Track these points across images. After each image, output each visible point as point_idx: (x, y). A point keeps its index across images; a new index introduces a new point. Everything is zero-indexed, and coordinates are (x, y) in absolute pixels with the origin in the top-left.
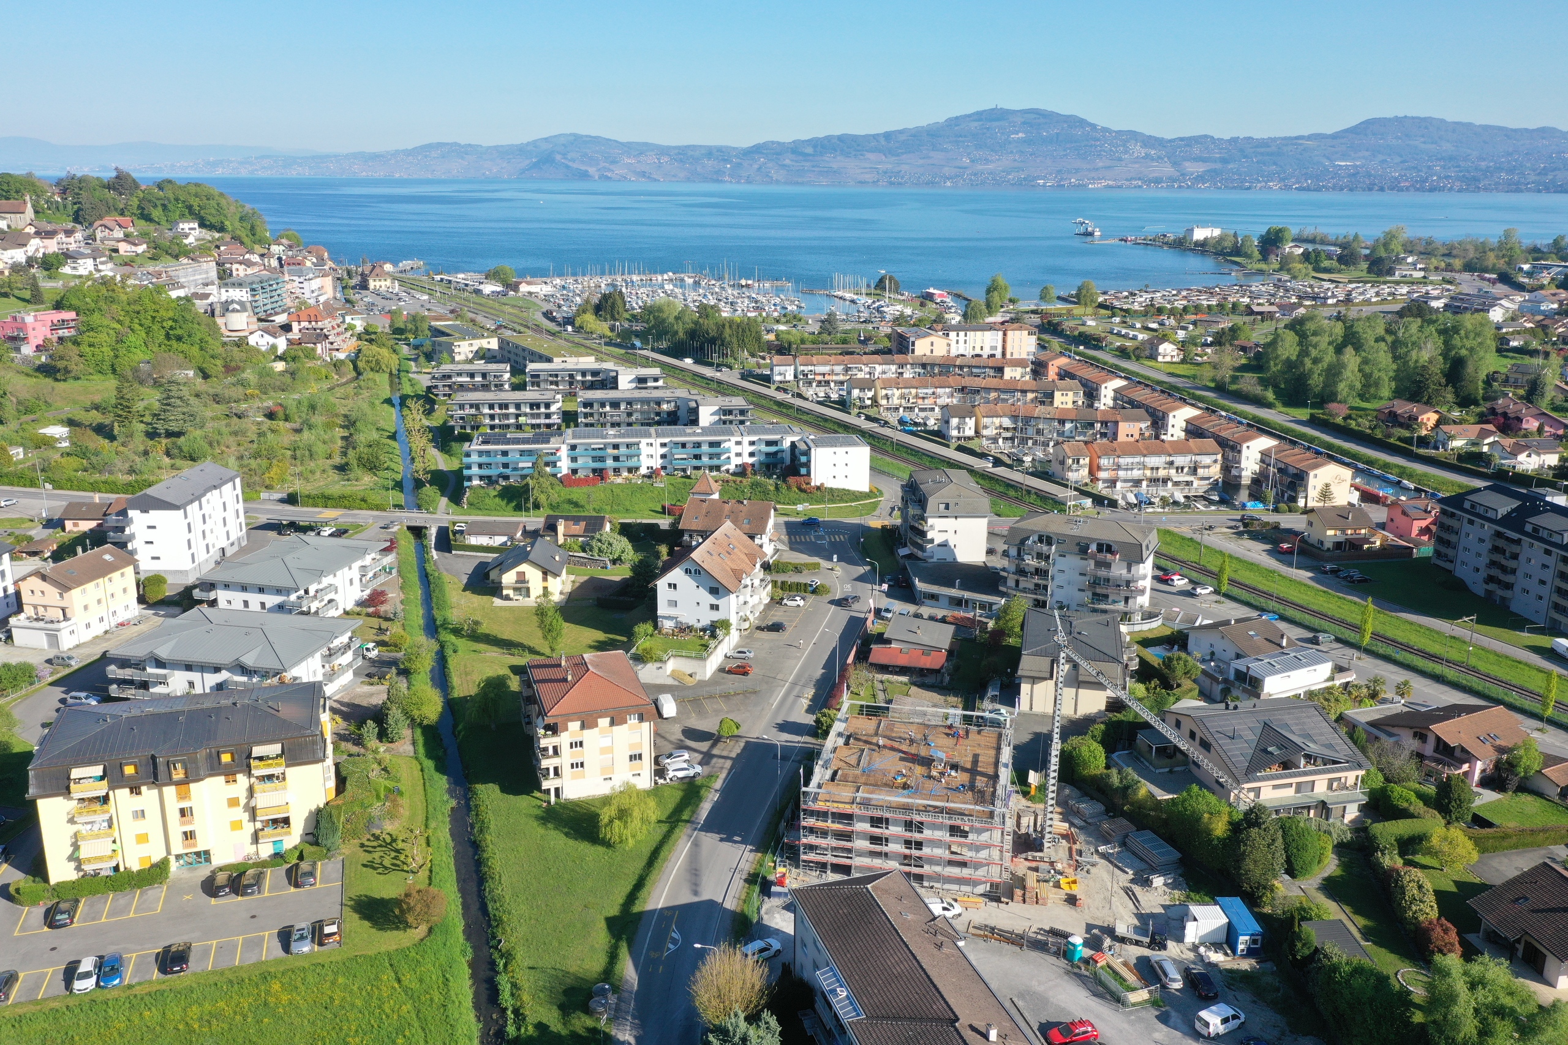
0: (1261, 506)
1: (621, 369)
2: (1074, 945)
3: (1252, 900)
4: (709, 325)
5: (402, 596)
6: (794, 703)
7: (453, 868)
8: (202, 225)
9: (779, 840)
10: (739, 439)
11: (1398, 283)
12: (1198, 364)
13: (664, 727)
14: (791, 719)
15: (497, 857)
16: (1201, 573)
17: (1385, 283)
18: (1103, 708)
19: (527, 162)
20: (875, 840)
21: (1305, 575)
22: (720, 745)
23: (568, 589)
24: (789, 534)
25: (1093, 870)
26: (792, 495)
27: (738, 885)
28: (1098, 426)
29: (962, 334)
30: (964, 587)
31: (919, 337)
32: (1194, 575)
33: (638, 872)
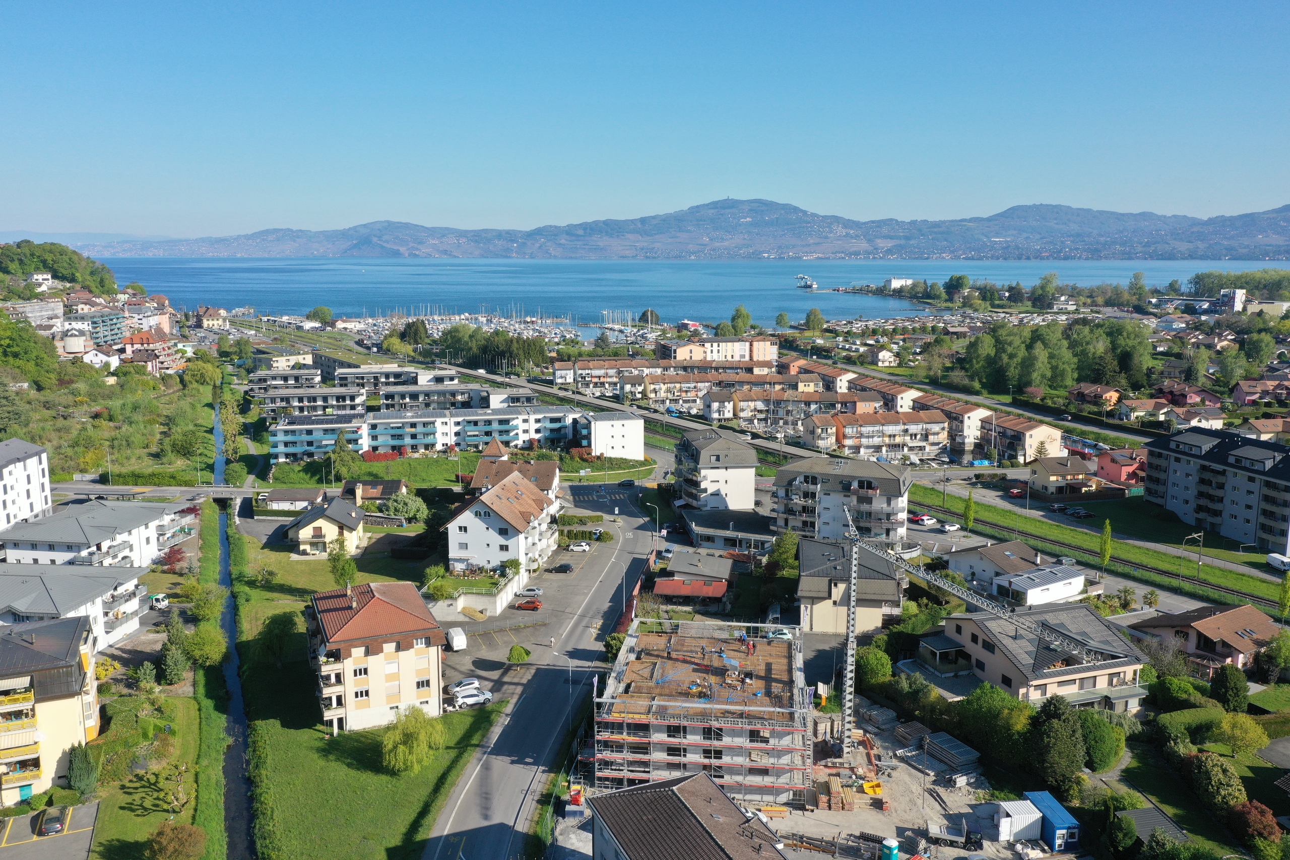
0: (986, 463)
1: (420, 372)
2: (889, 848)
3: (1060, 794)
4: (500, 340)
5: (200, 555)
6: (583, 632)
7: (222, 805)
8: (55, 276)
9: (572, 759)
10: (526, 417)
11: (1057, 313)
12: (911, 368)
13: (453, 659)
14: (581, 647)
15: (272, 791)
16: (945, 514)
17: (1048, 313)
18: (880, 624)
19: (350, 243)
20: (673, 751)
21: (1037, 514)
22: (511, 673)
23: (365, 544)
24: (573, 495)
25: (894, 773)
26: (575, 464)
27: (531, 806)
28: (839, 406)
29: (715, 345)
30: (737, 528)
31: (679, 346)
32: (941, 516)
33: (423, 799)
